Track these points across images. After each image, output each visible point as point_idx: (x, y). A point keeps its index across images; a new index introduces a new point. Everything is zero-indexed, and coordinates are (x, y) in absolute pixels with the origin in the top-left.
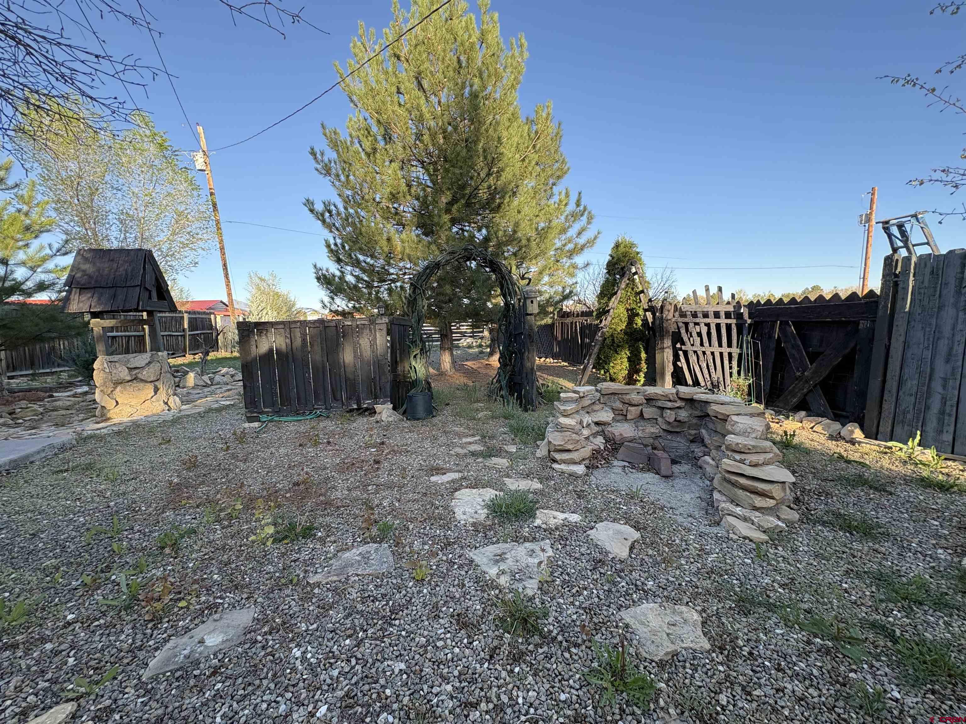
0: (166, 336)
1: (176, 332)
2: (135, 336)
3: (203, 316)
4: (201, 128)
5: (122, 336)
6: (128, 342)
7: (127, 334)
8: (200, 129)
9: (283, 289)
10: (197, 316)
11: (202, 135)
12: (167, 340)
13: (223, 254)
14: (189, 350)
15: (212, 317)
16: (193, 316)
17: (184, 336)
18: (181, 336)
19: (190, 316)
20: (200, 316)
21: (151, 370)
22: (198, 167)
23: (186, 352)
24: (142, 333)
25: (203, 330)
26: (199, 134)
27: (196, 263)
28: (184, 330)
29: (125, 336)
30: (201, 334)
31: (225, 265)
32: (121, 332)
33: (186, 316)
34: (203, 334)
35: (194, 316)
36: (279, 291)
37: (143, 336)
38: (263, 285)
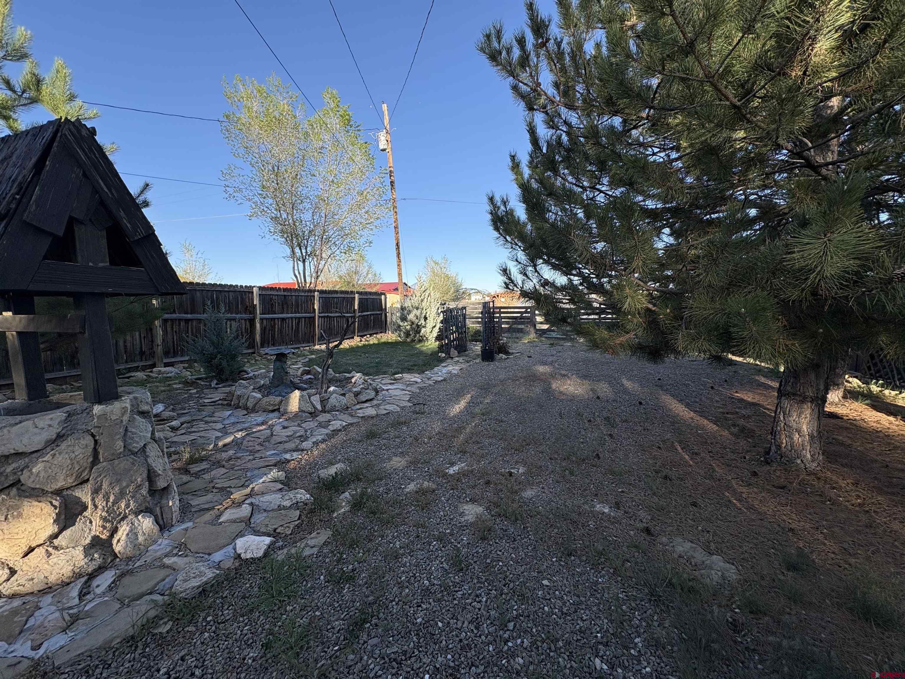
0: (337, 317)
1: (347, 313)
2: (305, 318)
3: (374, 297)
4: (385, 105)
5: (292, 318)
6: (298, 324)
7: (298, 315)
8: (385, 107)
9: (452, 271)
10: (369, 297)
11: (386, 113)
12: (338, 322)
13: (397, 233)
14: (358, 332)
15: (383, 297)
16: (364, 297)
17: (354, 317)
18: (351, 317)
19: (361, 297)
20: (371, 297)
21: (59, 459)
22: (381, 147)
23: (355, 334)
24: (312, 315)
25: (373, 311)
26: (383, 112)
27: (371, 243)
28: (354, 311)
29: (296, 318)
30: (371, 315)
31: (397, 244)
32: (292, 313)
33: (357, 296)
34: (373, 315)
35: (366, 297)
36: (449, 273)
37: (314, 318)
38: (437, 269)
